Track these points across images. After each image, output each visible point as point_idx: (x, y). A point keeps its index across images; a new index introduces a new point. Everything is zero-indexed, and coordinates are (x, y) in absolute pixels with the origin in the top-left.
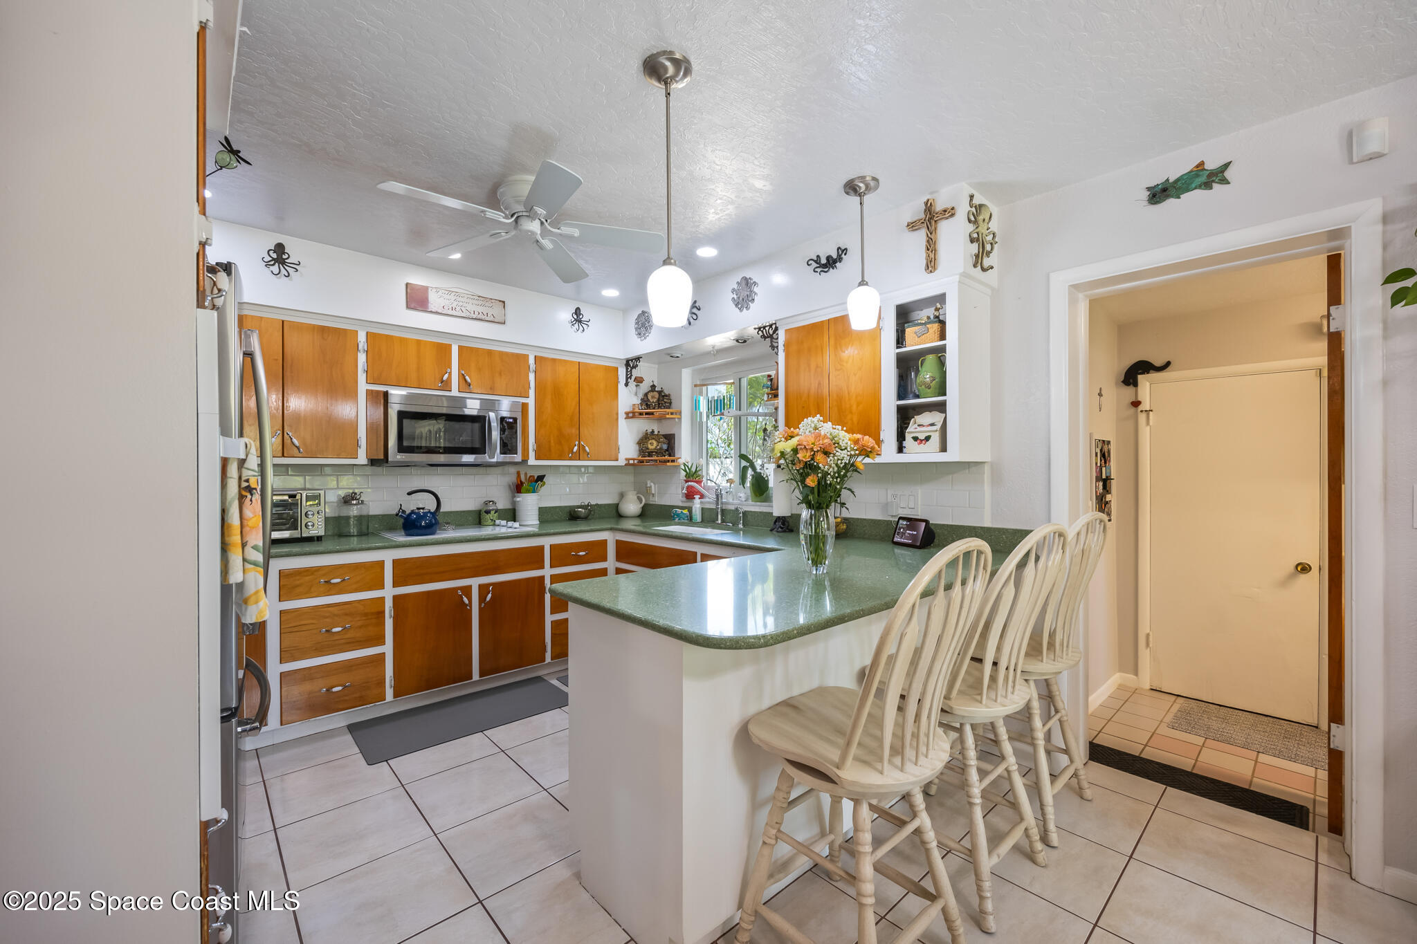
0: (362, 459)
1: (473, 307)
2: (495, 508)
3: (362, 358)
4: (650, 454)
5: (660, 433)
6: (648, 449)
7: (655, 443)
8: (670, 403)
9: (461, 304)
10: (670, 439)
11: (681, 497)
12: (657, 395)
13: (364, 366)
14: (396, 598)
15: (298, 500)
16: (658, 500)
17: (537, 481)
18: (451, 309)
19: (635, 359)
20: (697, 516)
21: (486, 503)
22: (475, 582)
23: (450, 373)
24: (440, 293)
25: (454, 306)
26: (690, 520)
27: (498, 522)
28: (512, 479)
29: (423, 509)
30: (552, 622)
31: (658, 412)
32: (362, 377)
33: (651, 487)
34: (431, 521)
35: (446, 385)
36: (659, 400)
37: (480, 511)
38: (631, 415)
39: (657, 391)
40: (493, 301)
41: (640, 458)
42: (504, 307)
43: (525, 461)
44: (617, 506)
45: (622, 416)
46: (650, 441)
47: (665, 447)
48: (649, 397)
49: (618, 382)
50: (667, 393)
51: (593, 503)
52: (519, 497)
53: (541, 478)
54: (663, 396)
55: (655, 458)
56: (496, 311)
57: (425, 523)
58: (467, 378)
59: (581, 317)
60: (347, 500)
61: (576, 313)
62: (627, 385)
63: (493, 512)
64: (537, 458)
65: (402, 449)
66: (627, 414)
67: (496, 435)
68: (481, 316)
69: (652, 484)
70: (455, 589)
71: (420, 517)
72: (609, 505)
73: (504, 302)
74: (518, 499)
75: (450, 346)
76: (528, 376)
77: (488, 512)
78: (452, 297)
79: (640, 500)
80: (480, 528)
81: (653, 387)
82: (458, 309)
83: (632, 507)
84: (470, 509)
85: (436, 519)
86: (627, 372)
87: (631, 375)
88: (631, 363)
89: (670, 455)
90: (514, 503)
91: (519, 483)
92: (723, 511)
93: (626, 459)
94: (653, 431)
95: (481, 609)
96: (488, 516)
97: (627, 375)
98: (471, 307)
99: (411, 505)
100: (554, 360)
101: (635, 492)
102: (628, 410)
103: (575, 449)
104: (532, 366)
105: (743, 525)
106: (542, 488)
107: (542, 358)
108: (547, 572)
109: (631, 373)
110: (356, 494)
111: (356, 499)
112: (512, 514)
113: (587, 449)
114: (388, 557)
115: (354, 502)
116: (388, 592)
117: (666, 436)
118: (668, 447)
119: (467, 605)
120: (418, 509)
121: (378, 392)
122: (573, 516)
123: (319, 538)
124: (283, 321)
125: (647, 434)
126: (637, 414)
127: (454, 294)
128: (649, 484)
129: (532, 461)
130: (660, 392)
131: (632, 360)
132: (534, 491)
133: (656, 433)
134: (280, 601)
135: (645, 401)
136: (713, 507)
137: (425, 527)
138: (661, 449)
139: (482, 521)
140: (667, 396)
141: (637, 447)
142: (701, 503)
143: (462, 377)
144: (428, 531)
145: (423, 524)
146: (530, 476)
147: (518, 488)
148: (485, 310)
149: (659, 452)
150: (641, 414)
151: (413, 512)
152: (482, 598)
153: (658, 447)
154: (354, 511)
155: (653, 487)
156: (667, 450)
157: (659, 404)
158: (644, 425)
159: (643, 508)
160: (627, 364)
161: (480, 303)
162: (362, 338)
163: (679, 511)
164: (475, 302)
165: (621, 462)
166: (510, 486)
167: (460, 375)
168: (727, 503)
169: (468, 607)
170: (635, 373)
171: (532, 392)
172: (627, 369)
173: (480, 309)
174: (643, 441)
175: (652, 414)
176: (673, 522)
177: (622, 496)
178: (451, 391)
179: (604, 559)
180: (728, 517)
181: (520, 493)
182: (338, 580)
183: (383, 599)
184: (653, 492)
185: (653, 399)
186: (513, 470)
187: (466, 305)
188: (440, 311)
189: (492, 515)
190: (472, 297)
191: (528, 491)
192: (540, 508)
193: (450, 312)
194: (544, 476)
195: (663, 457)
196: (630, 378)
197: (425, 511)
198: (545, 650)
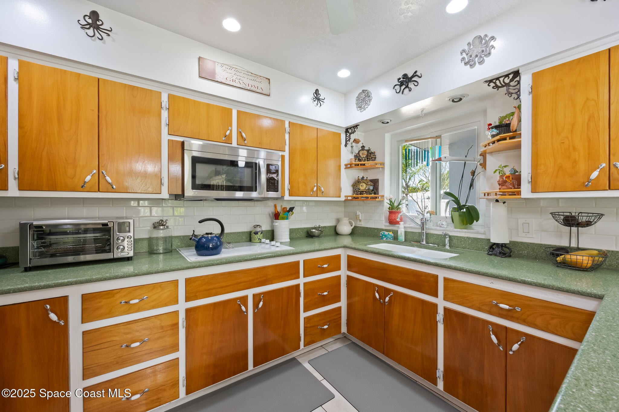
0: (165, 194)
1: (247, 81)
2: (261, 230)
3: (165, 114)
4: (362, 193)
5: (368, 179)
6: (359, 189)
7: (364, 185)
8: (375, 158)
9: (239, 77)
10: (375, 183)
11: (384, 223)
12: (366, 153)
13: (166, 121)
14: (188, 311)
15: (110, 228)
16: (363, 224)
17: (289, 211)
18: (232, 81)
19: (353, 127)
20: (402, 237)
21: (255, 227)
22: (250, 293)
23: (231, 131)
24: (224, 68)
25: (234, 79)
26: (395, 239)
27: (263, 240)
28: (271, 210)
29: (211, 234)
30: (304, 318)
31: (368, 163)
32: (165, 130)
33: (359, 215)
34: (216, 243)
35: (228, 140)
36: (367, 156)
37: (251, 232)
38: (349, 166)
39: (366, 150)
40: (262, 78)
41: (354, 195)
42: (269, 83)
43: (283, 197)
44: (335, 227)
45: (343, 167)
46: (361, 184)
47: (371, 188)
48: (361, 154)
49: (341, 143)
50: (373, 151)
51: (322, 225)
52: (276, 223)
53: (291, 209)
54: (370, 153)
55: (365, 195)
56: (263, 86)
57: (213, 245)
58: (244, 134)
59: (319, 96)
60: (157, 225)
61: (316, 93)
62: (346, 146)
63: (259, 233)
64: (290, 195)
65: (195, 186)
66: (346, 165)
67: (264, 177)
68: (253, 89)
69: (360, 213)
70: (235, 300)
71: (209, 241)
72: (330, 227)
73: (269, 80)
74: (276, 224)
75: (231, 110)
76: (285, 136)
77: (256, 233)
78: (233, 71)
79: (351, 224)
80: (250, 246)
81: (363, 147)
82: (237, 81)
83: (345, 228)
84: (244, 231)
85: (220, 242)
86: (346, 136)
87: (350, 139)
88: (350, 131)
89: (375, 194)
90: (272, 226)
91: (277, 212)
92: (427, 234)
93: (345, 196)
94: (363, 178)
95: (255, 314)
96: (256, 236)
97: (346, 139)
98: (246, 81)
99: (201, 230)
100: (301, 126)
101: (348, 219)
102: (346, 163)
103: (315, 189)
104: (288, 129)
105: (450, 246)
106: (292, 216)
107: (293, 124)
108: (301, 281)
109: (350, 137)
110: (162, 221)
111: (162, 225)
112: (271, 236)
113: (322, 188)
114: (181, 277)
115: (162, 227)
116: (182, 306)
117: (371, 181)
118: (374, 188)
119: (244, 312)
120: (207, 234)
121: (177, 141)
122: (309, 235)
123: (129, 259)
124: (99, 79)
125: (358, 179)
126: (353, 165)
127: (234, 69)
128: (358, 213)
129: (287, 197)
130: (368, 151)
131: (350, 128)
132: (287, 219)
133: (365, 178)
134: (82, 323)
135: (357, 157)
136: (420, 231)
137: (212, 249)
138: (369, 189)
139: (252, 239)
140: (372, 153)
141: (351, 189)
142: (405, 227)
143: (240, 134)
144: (214, 252)
145: (210, 246)
146: (284, 208)
147: (277, 216)
148: (256, 84)
149: (368, 192)
150: (356, 165)
151: (203, 237)
152: (256, 305)
153: (367, 188)
154: (161, 233)
155: (360, 215)
156: (373, 190)
157: (368, 158)
158: (356, 174)
159: (353, 230)
160: (347, 131)
161: (253, 78)
162: (165, 98)
163: (386, 233)
164: (249, 77)
165: (342, 199)
166: (269, 214)
167: (239, 132)
168: (429, 229)
169: (245, 313)
170: (353, 137)
171: (287, 148)
172: (346, 135)
173: (252, 83)
174: (355, 185)
175: (364, 165)
176: (381, 240)
177: (338, 221)
178: (232, 144)
179: (339, 268)
180: (431, 240)
181: (278, 219)
182: (136, 301)
183: (176, 313)
184: (361, 219)
185: (363, 154)
186: (271, 203)
187: (243, 79)
188: (224, 82)
189: (259, 235)
190: (247, 73)
191: (283, 218)
192: (290, 229)
193: (231, 83)
194: (294, 207)
195: (371, 195)
196: (349, 140)
197: (212, 235)
198: (300, 340)
